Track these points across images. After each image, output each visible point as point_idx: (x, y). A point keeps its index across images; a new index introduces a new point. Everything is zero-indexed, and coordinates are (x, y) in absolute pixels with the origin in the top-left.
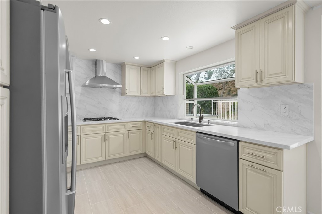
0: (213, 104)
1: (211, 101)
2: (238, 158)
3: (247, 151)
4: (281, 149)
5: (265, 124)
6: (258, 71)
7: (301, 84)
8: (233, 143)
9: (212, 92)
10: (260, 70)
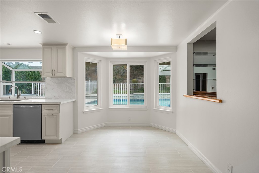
0: (34, 86)
1: (32, 84)
2: (41, 113)
3: (46, 108)
4: (59, 104)
5: (59, 96)
6: (53, 70)
7: (72, 78)
8: (39, 106)
9: (34, 75)
10: (54, 70)
